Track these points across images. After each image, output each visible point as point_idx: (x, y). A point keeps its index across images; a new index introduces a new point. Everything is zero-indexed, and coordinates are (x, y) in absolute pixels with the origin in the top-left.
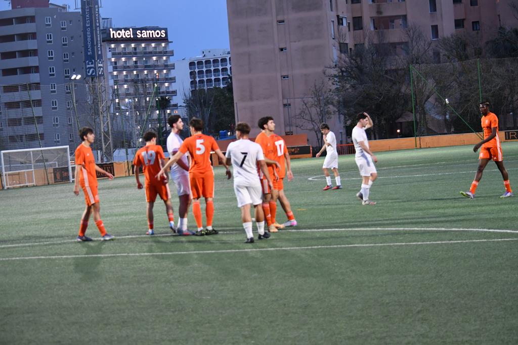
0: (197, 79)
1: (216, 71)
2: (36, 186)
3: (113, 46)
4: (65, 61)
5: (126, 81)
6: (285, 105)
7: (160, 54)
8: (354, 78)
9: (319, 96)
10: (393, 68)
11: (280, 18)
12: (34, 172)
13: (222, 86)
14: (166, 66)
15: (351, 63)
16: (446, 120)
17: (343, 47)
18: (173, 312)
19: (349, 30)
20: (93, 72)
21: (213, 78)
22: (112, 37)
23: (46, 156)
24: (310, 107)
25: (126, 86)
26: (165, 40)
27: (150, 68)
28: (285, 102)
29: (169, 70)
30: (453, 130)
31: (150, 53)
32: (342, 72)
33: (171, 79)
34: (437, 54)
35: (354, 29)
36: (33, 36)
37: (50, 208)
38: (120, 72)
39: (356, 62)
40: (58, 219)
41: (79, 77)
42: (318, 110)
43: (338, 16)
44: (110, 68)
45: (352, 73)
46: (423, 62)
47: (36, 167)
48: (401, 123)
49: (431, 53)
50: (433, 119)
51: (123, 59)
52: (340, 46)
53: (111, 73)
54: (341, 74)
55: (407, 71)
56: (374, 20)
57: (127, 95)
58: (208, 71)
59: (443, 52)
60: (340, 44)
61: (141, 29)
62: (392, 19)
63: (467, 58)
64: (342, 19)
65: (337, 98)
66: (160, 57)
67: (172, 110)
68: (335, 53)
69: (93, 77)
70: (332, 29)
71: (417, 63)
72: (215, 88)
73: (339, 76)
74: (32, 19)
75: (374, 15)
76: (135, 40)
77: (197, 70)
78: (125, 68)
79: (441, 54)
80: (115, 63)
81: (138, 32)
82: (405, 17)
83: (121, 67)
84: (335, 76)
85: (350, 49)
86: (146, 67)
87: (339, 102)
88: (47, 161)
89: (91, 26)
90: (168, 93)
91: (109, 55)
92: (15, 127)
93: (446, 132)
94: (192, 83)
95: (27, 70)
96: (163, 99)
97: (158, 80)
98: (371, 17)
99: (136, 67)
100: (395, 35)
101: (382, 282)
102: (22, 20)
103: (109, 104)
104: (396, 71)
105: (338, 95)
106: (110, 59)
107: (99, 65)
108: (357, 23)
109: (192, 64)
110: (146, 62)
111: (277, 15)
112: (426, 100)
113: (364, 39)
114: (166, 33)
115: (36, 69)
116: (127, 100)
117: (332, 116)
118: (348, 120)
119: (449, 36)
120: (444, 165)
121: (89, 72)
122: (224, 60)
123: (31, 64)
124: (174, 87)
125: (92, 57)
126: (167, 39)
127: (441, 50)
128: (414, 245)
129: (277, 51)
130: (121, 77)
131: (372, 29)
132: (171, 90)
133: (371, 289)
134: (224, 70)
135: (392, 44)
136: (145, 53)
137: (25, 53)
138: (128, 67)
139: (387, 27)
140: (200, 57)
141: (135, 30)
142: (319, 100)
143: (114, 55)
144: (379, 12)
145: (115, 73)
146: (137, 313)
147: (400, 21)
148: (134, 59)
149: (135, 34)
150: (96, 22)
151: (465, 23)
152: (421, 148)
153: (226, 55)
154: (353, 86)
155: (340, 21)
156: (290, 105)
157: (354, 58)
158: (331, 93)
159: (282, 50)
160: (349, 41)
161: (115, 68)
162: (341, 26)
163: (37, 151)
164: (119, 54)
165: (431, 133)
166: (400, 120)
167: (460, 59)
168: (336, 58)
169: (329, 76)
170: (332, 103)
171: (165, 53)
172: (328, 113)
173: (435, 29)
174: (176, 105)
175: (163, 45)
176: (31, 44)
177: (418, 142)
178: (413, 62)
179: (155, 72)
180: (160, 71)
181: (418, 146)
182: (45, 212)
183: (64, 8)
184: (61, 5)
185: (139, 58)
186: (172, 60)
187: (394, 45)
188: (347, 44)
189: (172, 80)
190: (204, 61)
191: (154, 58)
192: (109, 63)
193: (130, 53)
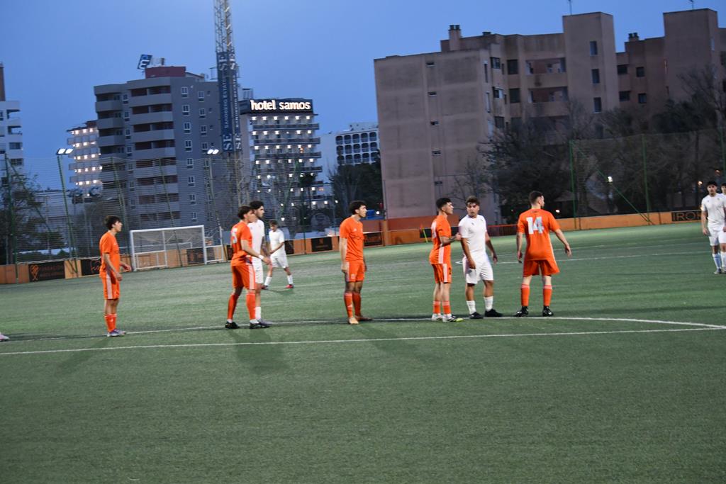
0: (344, 155)
1: (365, 146)
2: (168, 268)
3: (254, 118)
4: (203, 134)
5: (268, 157)
6: (436, 183)
7: (304, 128)
8: (510, 155)
9: (473, 174)
10: (552, 143)
11: (432, 90)
12: (166, 254)
13: (371, 162)
14: (311, 141)
15: (507, 138)
16: (608, 200)
17: (498, 121)
18: (291, 406)
19: (506, 103)
20: (230, 146)
21: (361, 153)
22: (253, 109)
23: (180, 236)
24: (464, 185)
25: (268, 162)
26: (310, 112)
27: (294, 142)
28: (437, 179)
29: (314, 145)
30: (616, 210)
31: (294, 126)
32: (498, 147)
33: (316, 154)
34: (600, 129)
35: (511, 102)
36: (168, 107)
37: (179, 292)
38: (262, 146)
39: (513, 138)
40: (185, 305)
41: (216, 152)
42: (472, 188)
43: (493, 88)
44: (251, 142)
45: (508, 149)
46: (583, 138)
47: (168, 248)
48: (561, 203)
49: (593, 127)
50: (595, 198)
51: (265, 133)
52: (496, 121)
53: (252, 147)
54: (496, 150)
55: (567, 148)
56: (532, 92)
57: (269, 171)
58: (356, 146)
59: (606, 126)
60: (496, 117)
61: (284, 101)
62: (551, 91)
63: (631, 132)
64: (498, 91)
65: (492, 176)
66: (304, 131)
67: (317, 187)
68: (490, 128)
69: (229, 152)
70: (487, 101)
71: (578, 138)
72: (363, 164)
73: (495, 152)
74: (167, 89)
75: (533, 86)
76: (278, 112)
77: (344, 145)
78: (267, 142)
79: (604, 129)
80: (257, 136)
81: (281, 104)
82: (565, 89)
83: (263, 141)
84: (490, 152)
85: (507, 123)
86: (290, 141)
87: (494, 180)
88: (181, 241)
89: (228, 98)
90: (313, 169)
91: (250, 128)
92: (148, 205)
93: (608, 212)
94: (338, 158)
95: (162, 144)
96: (307, 175)
97: (302, 155)
98: (529, 89)
99: (279, 141)
100: (555, 108)
101: (516, 376)
102: (157, 90)
103: (247, 181)
104: (555, 146)
105: (492, 173)
106: (251, 133)
107: (237, 139)
108: (514, 95)
109: (339, 138)
110: (289, 135)
111: (428, 86)
112: (588, 178)
113: (521, 112)
114: (311, 105)
115: (171, 143)
116: (269, 177)
117: (487, 195)
118: (503, 199)
119: (612, 110)
120: (603, 248)
121: (226, 146)
122: (373, 134)
123: (166, 138)
124: (319, 163)
125: (229, 130)
126: (312, 112)
127: (603, 125)
128: (556, 336)
129: (428, 124)
130: (262, 153)
131: (530, 101)
132: (316, 166)
133: (503, 383)
134: (374, 145)
135: (550, 117)
136: (289, 126)
137: (160, 126)
138: (271, 141)
139: (547, 100)
140: (347, 130)
141: (278, 101)
142: (472, 178)
143: (255, 128)
144: (538, 83)
145: (257, 148)
146: (252, 407)
147: (561, 94)
148: (277, 133)
149: (278, 106)
150: (233, 94)
151: (631, 96)
152: (581, 230)
153: (375, 129)
154: (509, 164)
155: (495, 93)
156: (441, 183)
157: (510, 133)
158: (485, 170)
159: (433, 123)
160: (505, 114)
161: (257, 142)
162: (496, 99)
163: (170, 231)
164: (261, 127)
165: (592, 213)
166: (560, 200)
167: (624, 134)
168: (491, 133)
169: (483, 152)
170: (486, 181)
171: (310, 126)
172: (483, 191)
173: (598, 101)
174: (321, 183)
175: (308, 118)
176: (166, 116)
177: (578, 223)
178: (572, 138)
179: (300, 146)
180: (304, 146)
181: (578, 227)
182: (172, 297)
183: (201, 77)
184: (199, 74)
185: (283, 132)
186: (317, 134)
187: (553, 119)
188: (503, 118)
189: (317, 156)
190: (351, 135)
191: (299, 132)
192: (250, 137)
193: (272, 126)
